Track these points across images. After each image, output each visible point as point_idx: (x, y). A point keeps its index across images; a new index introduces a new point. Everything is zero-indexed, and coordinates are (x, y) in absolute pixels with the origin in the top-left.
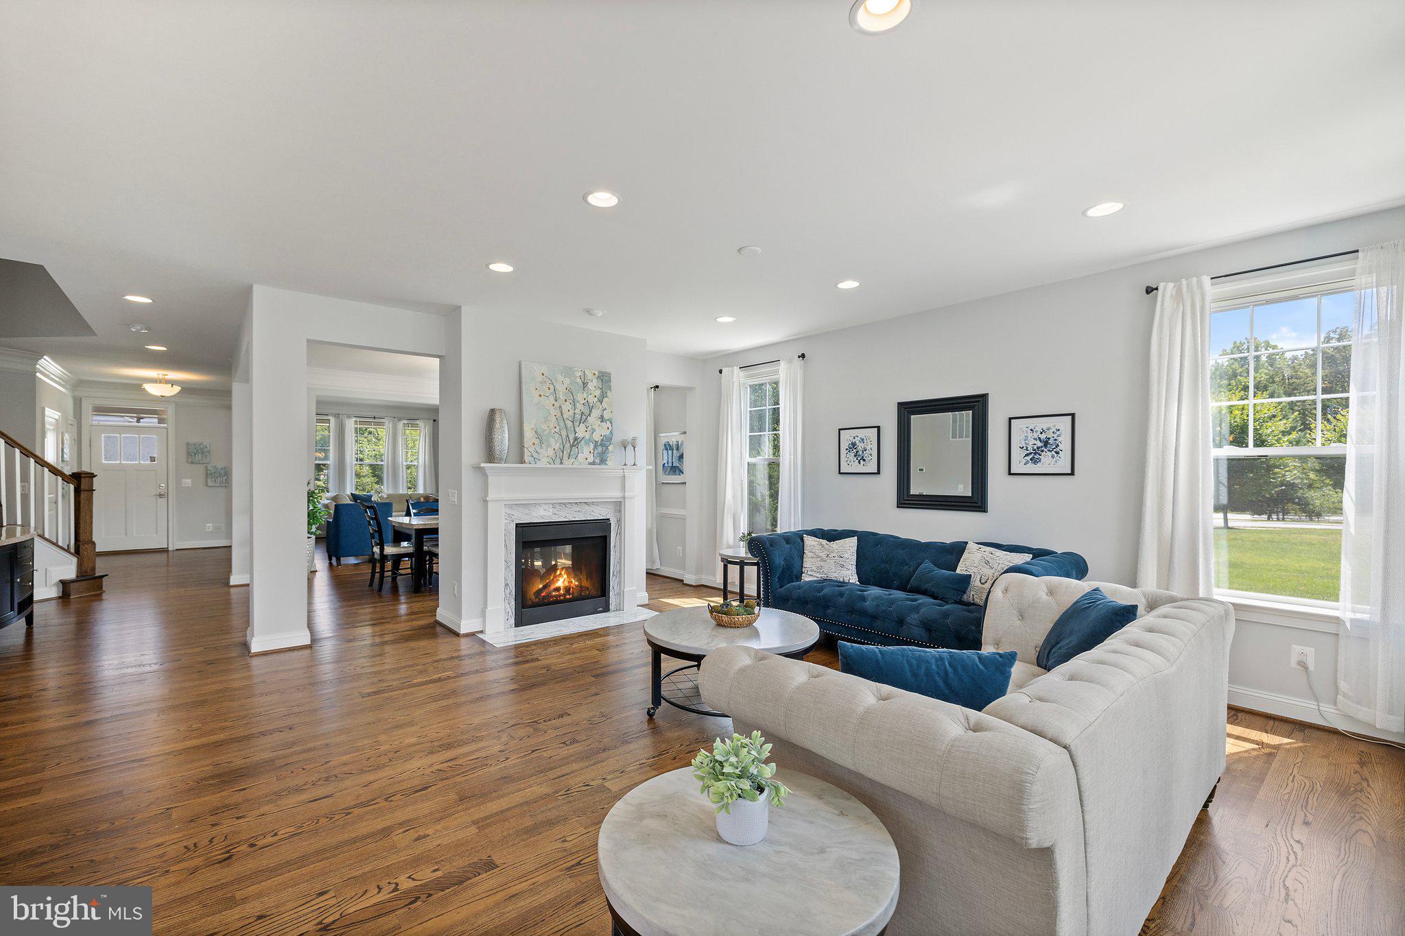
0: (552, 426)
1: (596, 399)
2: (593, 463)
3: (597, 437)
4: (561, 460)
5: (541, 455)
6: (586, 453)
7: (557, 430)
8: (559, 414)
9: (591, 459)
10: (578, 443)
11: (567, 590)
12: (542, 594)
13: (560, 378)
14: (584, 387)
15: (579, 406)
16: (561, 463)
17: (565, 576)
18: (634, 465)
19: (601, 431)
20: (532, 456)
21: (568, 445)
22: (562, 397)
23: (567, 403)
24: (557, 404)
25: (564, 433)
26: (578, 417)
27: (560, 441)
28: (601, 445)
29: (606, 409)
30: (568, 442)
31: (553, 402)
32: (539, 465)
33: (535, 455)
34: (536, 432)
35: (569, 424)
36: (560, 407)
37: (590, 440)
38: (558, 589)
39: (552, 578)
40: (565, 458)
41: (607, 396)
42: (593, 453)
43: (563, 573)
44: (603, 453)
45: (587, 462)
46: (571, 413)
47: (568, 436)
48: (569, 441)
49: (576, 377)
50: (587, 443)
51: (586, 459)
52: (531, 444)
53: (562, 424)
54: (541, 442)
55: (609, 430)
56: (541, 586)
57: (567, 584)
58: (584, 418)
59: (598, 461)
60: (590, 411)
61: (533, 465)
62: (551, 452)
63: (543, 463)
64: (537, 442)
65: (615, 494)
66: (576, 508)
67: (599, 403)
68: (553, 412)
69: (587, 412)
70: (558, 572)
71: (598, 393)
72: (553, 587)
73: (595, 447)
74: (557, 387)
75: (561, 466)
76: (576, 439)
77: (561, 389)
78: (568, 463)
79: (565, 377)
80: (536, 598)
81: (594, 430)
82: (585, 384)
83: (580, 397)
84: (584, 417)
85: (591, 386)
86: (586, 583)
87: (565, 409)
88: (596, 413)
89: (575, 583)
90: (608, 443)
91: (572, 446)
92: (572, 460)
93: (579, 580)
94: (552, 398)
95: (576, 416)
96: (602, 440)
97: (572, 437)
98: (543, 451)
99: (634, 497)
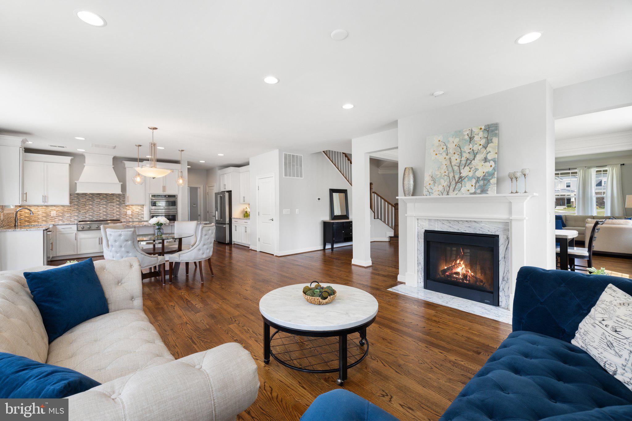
0: (443, 171)
1: (481, 146)
2: (475, 193)
3: (480, 174)
4: (448, 192)
5: (434, 191)
6: (469, 186)
7: (446, 174)
8: (449, 163)
9: (473, 190)
10: (462, 181)
11: (465, 276)
12: (447, 274)
13: (451, 139)
14: (470, 141)
15: (465, 155)
16: (448, 194)
17: (463, 266)
18: (525, 192)
19: (482, 169)
20: (428, 191)
21: (454, 183)
22: (451, 151)
23: (456, 155)
24: (447, 157)
25: (451, 175)
26: (463, 162)
27: (448, 180)
28: (482, 179)
29: (490, 152)
30: (454, 180)
31: (445, 156)
32: (432, 196)
33: (430, 190)
34: (432, 177)
35: (456, 168)
36: (450, 159)
37: (473, 177)
38: (457, 273)
39: (453, 264)
40: (451, 191)
41: (492, 142)
42: (475, 186)
43: (462, 263)
44: (485, 185)
45: (468, 193)
46: (458, 161)
47: (454, 177)
48: (455, 180)
49: (464, 135)
50: (470, 179)
51: (468, 191)
52: (428, 184)
53: (450, 169)
54: (435, 182)
55: (492, 168)
56: (446, 268)
57: (465, 272)
58: (468, 162)
59: (479, 191)
60: (475, 157)
61: (428, 197)
62: (441, 188)
63: (435, 195)
64: (432, 182)
65: (503, 216)
67: (484, 149)
68: (444, 162)
69: (471, 157)
70: (458, 262)
71: (483, 142)
72: (454, 271)
73: (477, 181)
74: (448, 146)
75: (448, 196)
76: (460, 178)
77: (451, 147)
78: (452, 195)
79: (455, 138)
80: (442, 274)
81: (477, 170)
82: (471, 139)
83: (466, 149)
84: (469, 162)
85: (477, 138)
86: (479, 276)
87: (453, 159)
88: (479, 157)
89: (470, 273)
90: (490, 177)
91: (456, 183)
92: (456, 192)
93: (474, 272)
94: (444, 154)
95: (462, 162)
96: (484, 176)
97: (457, 177)
98: (435, 188)
99: (523, 220)
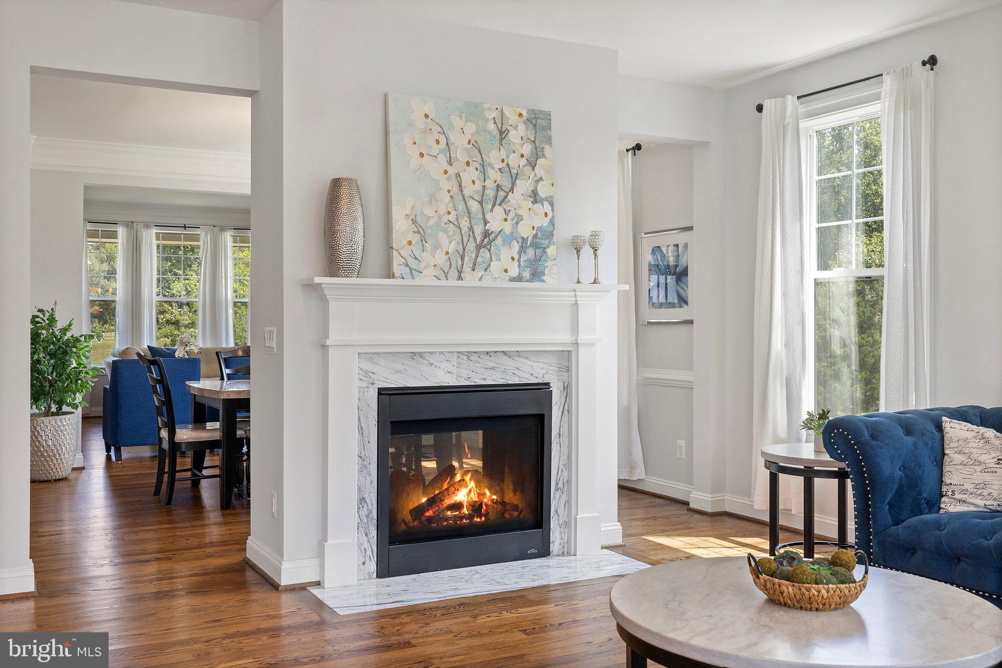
0: (442, 210)
1: (524, 161)
2: (519, 279)
3: (525, 231)
4: (460, 272)
5: (423, 264)
6: (505, 260)
7: (452, 217)
8: (455, 190)
9: (514, 272)
10: (490, 242)
11: (477, 509)
12: (428, 515)
13: (459, 121)
14: (502, 140)
15: (493, 175)
16: (460, 278)
17: (471, 484)
18: (595, 283)
20: (407, 265)
21: (471, 246)
22: (460, 156)
23: (471, 169)
24: (452, 171)
25: (464, 223)
26: (490, 193)
27: (458, 237)
28: (532, 245)
29: (542, 179)
30: (472, 239)
31: (445, 166)
32: (419, 281)
33: (412, 263)
34: (414, 222)
35: (474, 206)
36: (458, 175)
37: (513, 237)
39: (446, 485)
40: (467, 268)
41: (543, 156)
42: (519, 261)
44: (537, 260)
45: (506, 277)
46: (478, 186)
47: (471, 229)
48: (475, 238)
49: (487, 121)
50: (507, 242)
51: (506, 271)
52: (405, 242)
53: (461, 206)
54: (423, 240)
55: (548, 219)
56: (425, 500)
57: (475, 498)
58: (501, 196)
59: (527, 274)
60: (513, 183)
61: (408, 282)
62: (440, 259)
63: (427, 279)
64: (416, 239)
65: (561, 336)
66: (487, 362)
67: (529, 169)
68: (445, 184)
69: (506, 184)
70: (458, 477)
71: (527, 149)
72: (449, 502)
73: (522, 250)
74: (451, 136)
75: (460, 283)
76: (486, 234)
77: (459, 142)
78: (471, 279)
79: (466, 121)
81: (519, 219)
82: (503, 134)
83: (494, 157)
84: (501, 194)
85: (514, 136)
87: (466, 179)
88: (523, 186)
89: (490, 496)
90: (547, 242)
91: (479, 247)
92: (480, 273)
94: (443, 159)
95: (487, 192)
96: (535, 236)
97: (479, 230)
98: (426, 256)
99: (594, 344)
